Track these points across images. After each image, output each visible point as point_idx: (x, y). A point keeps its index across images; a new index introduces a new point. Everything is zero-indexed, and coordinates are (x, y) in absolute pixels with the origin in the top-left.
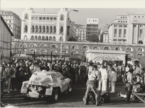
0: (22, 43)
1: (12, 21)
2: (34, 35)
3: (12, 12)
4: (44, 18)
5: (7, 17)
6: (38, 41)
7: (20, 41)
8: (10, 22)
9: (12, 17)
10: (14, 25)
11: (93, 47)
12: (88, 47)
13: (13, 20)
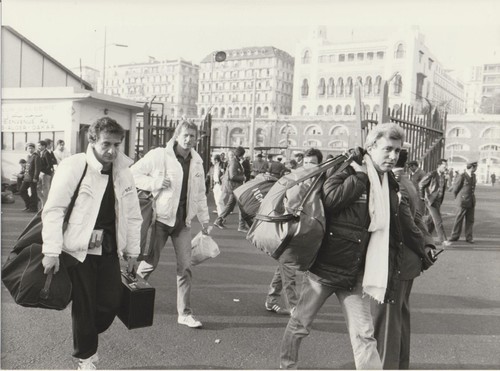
0: (285, 125)
1: (272, 72)
2: (325, 102)
3: (274, 48)
4: (351, 56)
5: (263, 61)
6: (325, 118)
7: (290, 118)
8: (268, 72)
9: (274, 60)
10: (278, 81)
11: (484, 130)
12: (466, 129)
13: (276, 67)
